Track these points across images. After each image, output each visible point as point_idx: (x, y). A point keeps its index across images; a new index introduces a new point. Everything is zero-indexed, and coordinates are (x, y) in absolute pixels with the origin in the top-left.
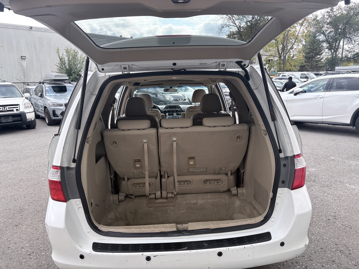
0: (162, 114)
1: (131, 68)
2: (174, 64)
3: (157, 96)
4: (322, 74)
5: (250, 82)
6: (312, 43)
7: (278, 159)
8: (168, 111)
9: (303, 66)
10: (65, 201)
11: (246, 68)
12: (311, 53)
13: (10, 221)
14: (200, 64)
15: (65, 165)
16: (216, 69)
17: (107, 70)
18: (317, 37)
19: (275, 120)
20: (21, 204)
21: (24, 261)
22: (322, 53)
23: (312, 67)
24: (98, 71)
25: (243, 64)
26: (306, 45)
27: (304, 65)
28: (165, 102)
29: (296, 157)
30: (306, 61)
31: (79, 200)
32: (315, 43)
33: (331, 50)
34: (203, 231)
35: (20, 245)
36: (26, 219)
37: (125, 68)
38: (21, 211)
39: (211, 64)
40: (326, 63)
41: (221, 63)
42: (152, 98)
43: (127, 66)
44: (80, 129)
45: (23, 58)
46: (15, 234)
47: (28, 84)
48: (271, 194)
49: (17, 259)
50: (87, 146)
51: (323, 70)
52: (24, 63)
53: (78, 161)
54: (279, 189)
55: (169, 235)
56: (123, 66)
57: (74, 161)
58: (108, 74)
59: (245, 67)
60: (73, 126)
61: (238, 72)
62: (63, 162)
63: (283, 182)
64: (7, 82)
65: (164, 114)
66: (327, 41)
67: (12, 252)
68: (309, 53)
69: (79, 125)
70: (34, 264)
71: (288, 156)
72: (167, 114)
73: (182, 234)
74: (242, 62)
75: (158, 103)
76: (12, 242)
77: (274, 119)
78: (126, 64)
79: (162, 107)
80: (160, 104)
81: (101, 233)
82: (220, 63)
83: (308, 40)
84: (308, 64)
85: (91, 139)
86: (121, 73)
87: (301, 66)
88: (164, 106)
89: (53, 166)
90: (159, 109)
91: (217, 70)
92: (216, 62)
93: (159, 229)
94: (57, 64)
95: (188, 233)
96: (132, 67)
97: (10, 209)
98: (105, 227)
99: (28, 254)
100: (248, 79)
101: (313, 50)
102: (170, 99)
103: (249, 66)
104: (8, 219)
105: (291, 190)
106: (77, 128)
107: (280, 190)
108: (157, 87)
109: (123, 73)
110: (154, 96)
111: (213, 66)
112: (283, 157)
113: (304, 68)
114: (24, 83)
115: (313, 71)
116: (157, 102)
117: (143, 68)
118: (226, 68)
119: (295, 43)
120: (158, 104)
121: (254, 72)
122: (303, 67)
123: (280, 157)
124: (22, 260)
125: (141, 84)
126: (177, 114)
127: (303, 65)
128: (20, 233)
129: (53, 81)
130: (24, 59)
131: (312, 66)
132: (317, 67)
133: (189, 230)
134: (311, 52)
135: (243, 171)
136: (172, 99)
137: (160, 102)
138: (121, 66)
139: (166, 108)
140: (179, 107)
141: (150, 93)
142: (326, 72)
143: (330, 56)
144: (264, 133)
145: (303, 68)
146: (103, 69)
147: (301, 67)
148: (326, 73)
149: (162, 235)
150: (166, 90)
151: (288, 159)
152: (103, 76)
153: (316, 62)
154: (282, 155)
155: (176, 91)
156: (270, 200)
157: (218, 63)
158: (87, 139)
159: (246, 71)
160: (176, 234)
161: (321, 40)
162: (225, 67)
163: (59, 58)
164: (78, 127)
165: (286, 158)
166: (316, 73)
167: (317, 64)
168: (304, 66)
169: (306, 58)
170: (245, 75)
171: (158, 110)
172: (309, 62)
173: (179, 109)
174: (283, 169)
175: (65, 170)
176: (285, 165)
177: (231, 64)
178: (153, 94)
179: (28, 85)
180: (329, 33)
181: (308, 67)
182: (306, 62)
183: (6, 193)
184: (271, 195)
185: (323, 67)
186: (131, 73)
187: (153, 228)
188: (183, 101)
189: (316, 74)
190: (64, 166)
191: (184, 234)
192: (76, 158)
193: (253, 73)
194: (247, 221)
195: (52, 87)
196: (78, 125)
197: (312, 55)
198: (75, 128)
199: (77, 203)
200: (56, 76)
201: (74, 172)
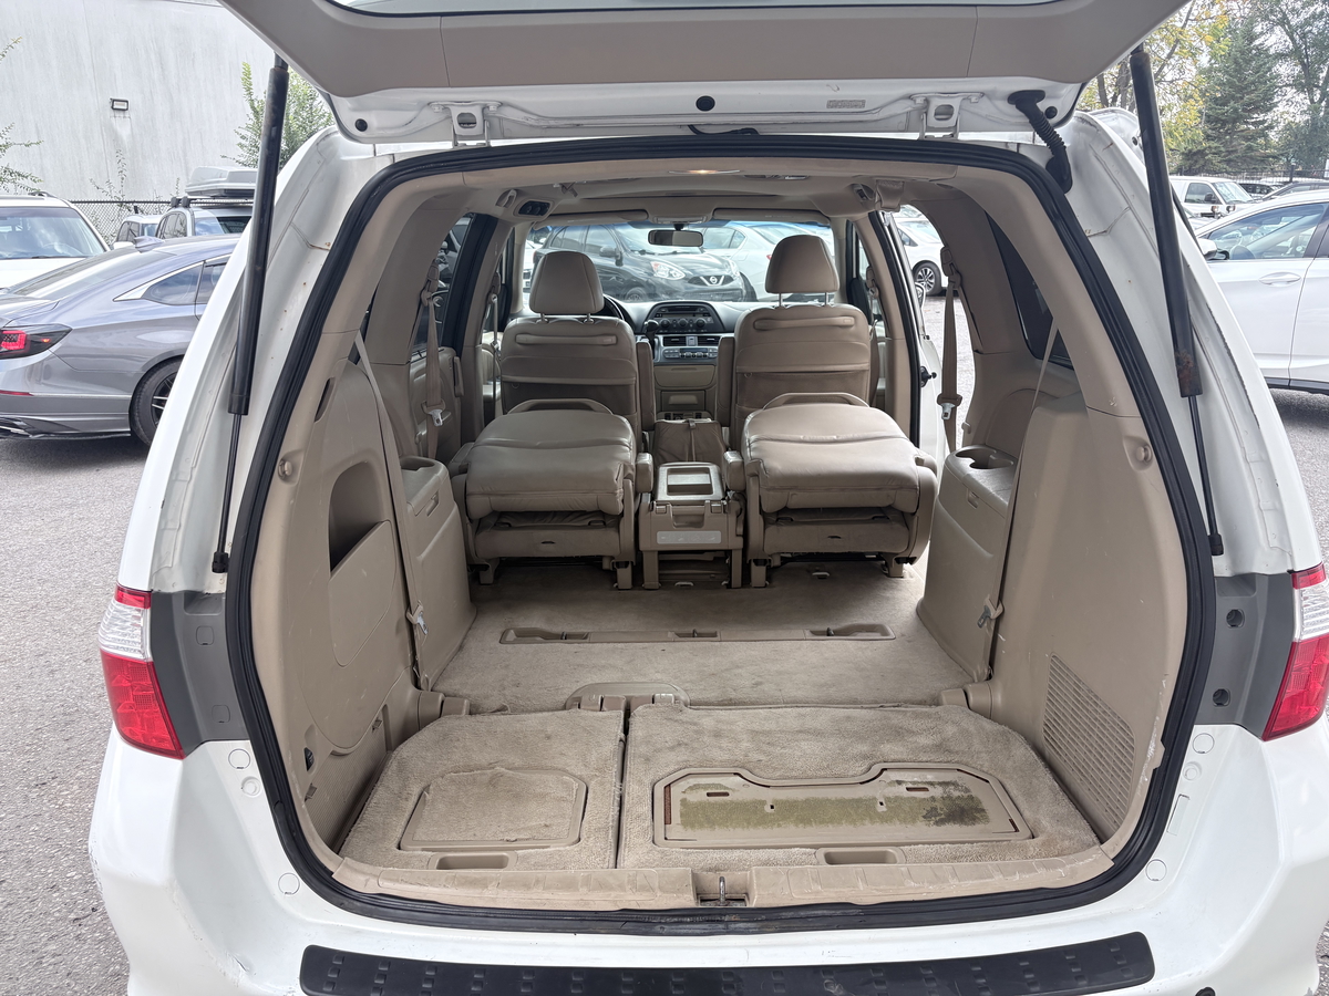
0: (639, 339)
1: (496, 122)
2: (705, 103)
3: (619, 263)
4: (1269, 189)
5: (1074, 198)
6: (1236, 62)
7: (1200, 586)
8: (665, 328)
9: (1195, 154)
10: (178, 751)
11: (1058, 130)
12: (1232, 102)
13: (20, 761)
14: (832, 104)
15: (176, 584)
16: (906, 130)
17: (379, 129)
18: (1257, 37)
19: (1200, 393)
20: (69, 689)
21: (52, 947)
22: (1275, 105)
23: (1231, 157)
24: (340, 135)
25: (1042, 106)
26: (1210, 70)
27: (1199, 148)
28: (651, 291)
29: (1300, 579)
30: (1210, 132)
31: (246, 745)
32: (1248, 62)
33: (1311, 92)
34: (819, 912)
35: (46, 874)
36: (80, 754)
37: (466, 121)
38: (68, 718)
39: (881, 107)
40: (1289, 145)
41: (936, 103)
42: (602, 272)
43: (476, 112)
44: (246, 413)
45: (118, 106)
46: (31, 823)
47: (136, 208)
48: (1151, 749)
49: (25, 937)
50: (280, 497)
51: (1274, 173)
52: (123, 126)
53: (238, 563)
54: (1198, 729)
55: (658, 928)
56: (456, 112)
57: (221, 564)
58: (386, 149)
59: (1052, 121)
60: (213, 396)
61: (1014, 149)
62: (164, 572)
63: (1221, 697)
64: (49, 196)
65: (647, 337)
66: (1295, 54)
67: (10, 904)
68: (1223, 102)
69: (241, 393)
70: (91, 966)
71: (1255, 570)
72: (661, 337)
73: (721, 926)
74: (1040, 95)
75: (622, 292)
76: (15, 857)
77: (1192, 383)
78: (474, 98)
79: (638, 308)
80: (629, 296)
81: (346, 902)
82: (927, 101)
83: (1224, 46)
84: (1216, 145)
85: (301, 459)
86: (447, 146)
87: (1190, 151)
88: (647, 306)
89: (121, 589)
90: (627, 318)
91: (914, 136)
92: (910, 97)
93: (613, 894)
94: (244, 133)
95: (749, 925)
96: (500, 118)
97: (25, 710)
98: (364, 873)
99: (72, 916)
100: (1066, 184)
101: (1241, 89)
102: (671, 275)
103: (1072, 120)
104: (11, 755)
105: (1261, 742)
106: (235, 408)
107: (1202, 736)
108: (621, 225)
109: (456, 144)
110: (611, 263)
111: (892, 117)
112: (1227, 574)
113: (1202, 162)
114: (121, 203)
115: (1235, 174)
116: (622, 287)
117: (552, 123)
118: (954, 129)
119: (1172, 61)
120: (624, 297)
121: (1099, 149)
122: (1195, 158)
123: (1216, 574)
124: (46, 945)
125: (550, 212)
126: (702, 341)
127: (1195, 150)
128: (51, 816)
129: (224, 197)
130: (124, 110)
131: (1230, 152)
132: (1251, 158)
133: (753, 906)
134: (1233, 97)
135: (999, 611)
136: (679, 275)
137: (630, 287)
138: (445, 108)
139: (655, 313)
140: (710, 312)
141: (596, 249)
142: (1288, 179)
143: (1307, 117)
144: (1135, 455)
145: (1196, 161)
146: (362, 125)
147: (1189, 155)
148: (1286, 183)
149: (628, 926)
150: (658, 238)
151: (1254, 589)
152: (364, 161)
153: (1247, 140)
154: (1221, 566)
155: (697, 241)
156: (1145, 779)
157: (920, 101)
158: (284, 461)
159: (1055, 144)
160: (691, 923)
161: (1272, 51)
162: (951, 122)
163: (253, 108)
164: (239, 402)
165: (1245, 581)
166: (1248, 182)
167: (1250, 148)
168: (1201, 153)
169: (1209, 119)
170: (1050, 164)
171: (623, 321)
172: (1219, 138)
173: (709, 319)
174: (1224, 635)
175: (178, 605)
176: (1235, 617)
177: (985, 107)
178: (607, 254)
179: (137, 212)
180: (1307, 22)
181: (1216, 160)
182: (1208, 137)
183: (16, 641)
184: (1155, 752)
185: (1274, 157)
186: (495, 143)
187: (585, 890)
188: (723, 283)
189: (1247, 188)
190: (171, 590)
191: (732, 926)
192: (228, 550)
193: (1091, 153)
194: (1031, 870)
195: (220, 219)
196: (236, 396)
197: (1236, 110)
198: (222, 406)
199: (233, 760)
200: (234, 176)
201: (216, 618)
